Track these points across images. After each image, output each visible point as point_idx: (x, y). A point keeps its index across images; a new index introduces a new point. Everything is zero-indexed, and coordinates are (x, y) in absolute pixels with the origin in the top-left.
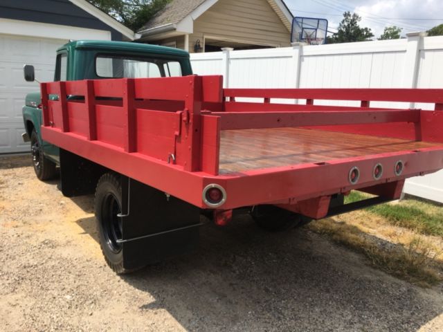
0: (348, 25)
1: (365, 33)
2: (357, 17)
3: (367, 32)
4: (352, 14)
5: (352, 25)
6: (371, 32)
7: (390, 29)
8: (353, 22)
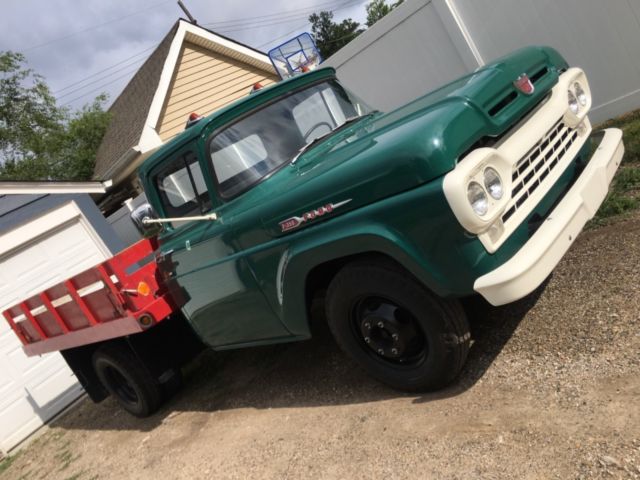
0: (323, 29)
1: (347, 27)
2: (327, 14)
3: (348, 24)
4: (318, 14)
5: (327, 27)
6: (352, 22)
7: (371, 5)
8: (326, 23)
